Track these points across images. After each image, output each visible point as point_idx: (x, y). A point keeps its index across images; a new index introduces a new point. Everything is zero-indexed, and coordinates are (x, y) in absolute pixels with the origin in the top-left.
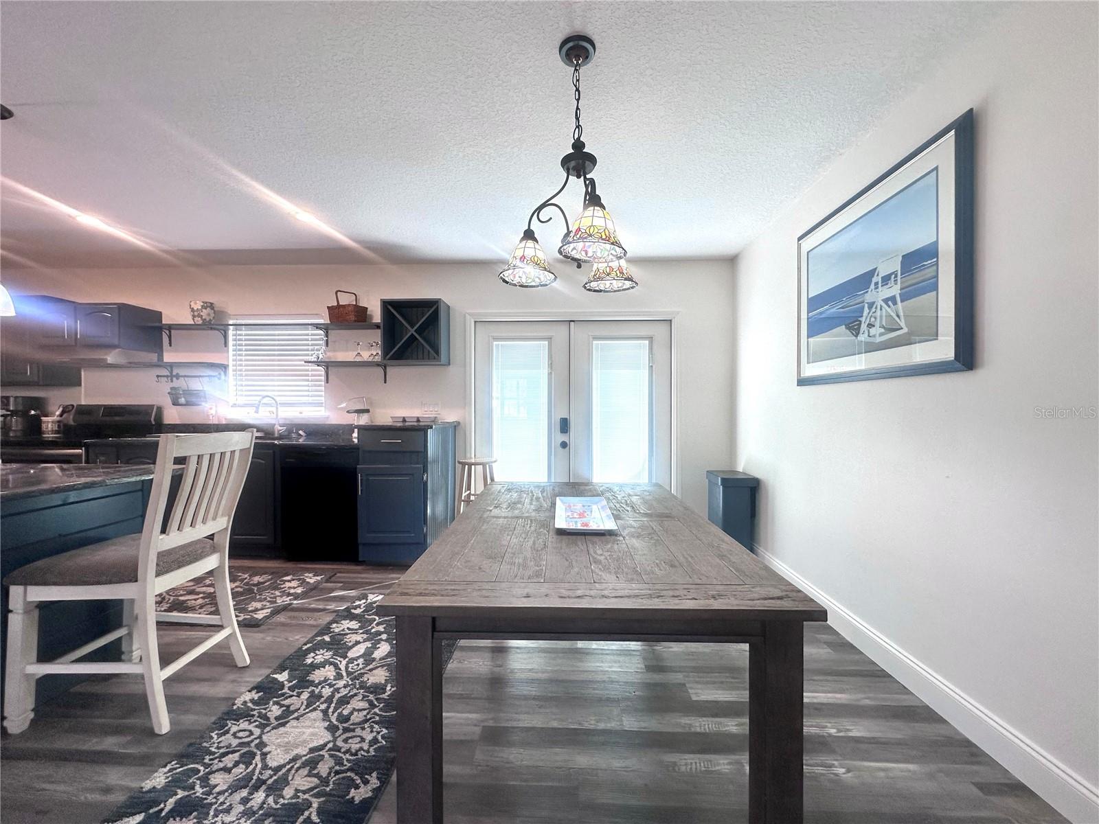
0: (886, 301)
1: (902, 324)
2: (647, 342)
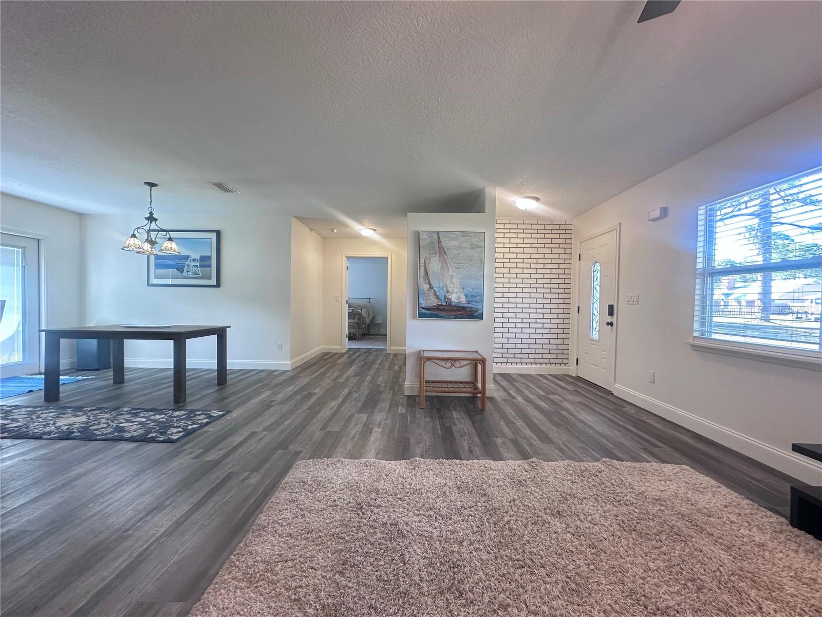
0: (194, 266)
1: (200, 273)
2: (21, 250)
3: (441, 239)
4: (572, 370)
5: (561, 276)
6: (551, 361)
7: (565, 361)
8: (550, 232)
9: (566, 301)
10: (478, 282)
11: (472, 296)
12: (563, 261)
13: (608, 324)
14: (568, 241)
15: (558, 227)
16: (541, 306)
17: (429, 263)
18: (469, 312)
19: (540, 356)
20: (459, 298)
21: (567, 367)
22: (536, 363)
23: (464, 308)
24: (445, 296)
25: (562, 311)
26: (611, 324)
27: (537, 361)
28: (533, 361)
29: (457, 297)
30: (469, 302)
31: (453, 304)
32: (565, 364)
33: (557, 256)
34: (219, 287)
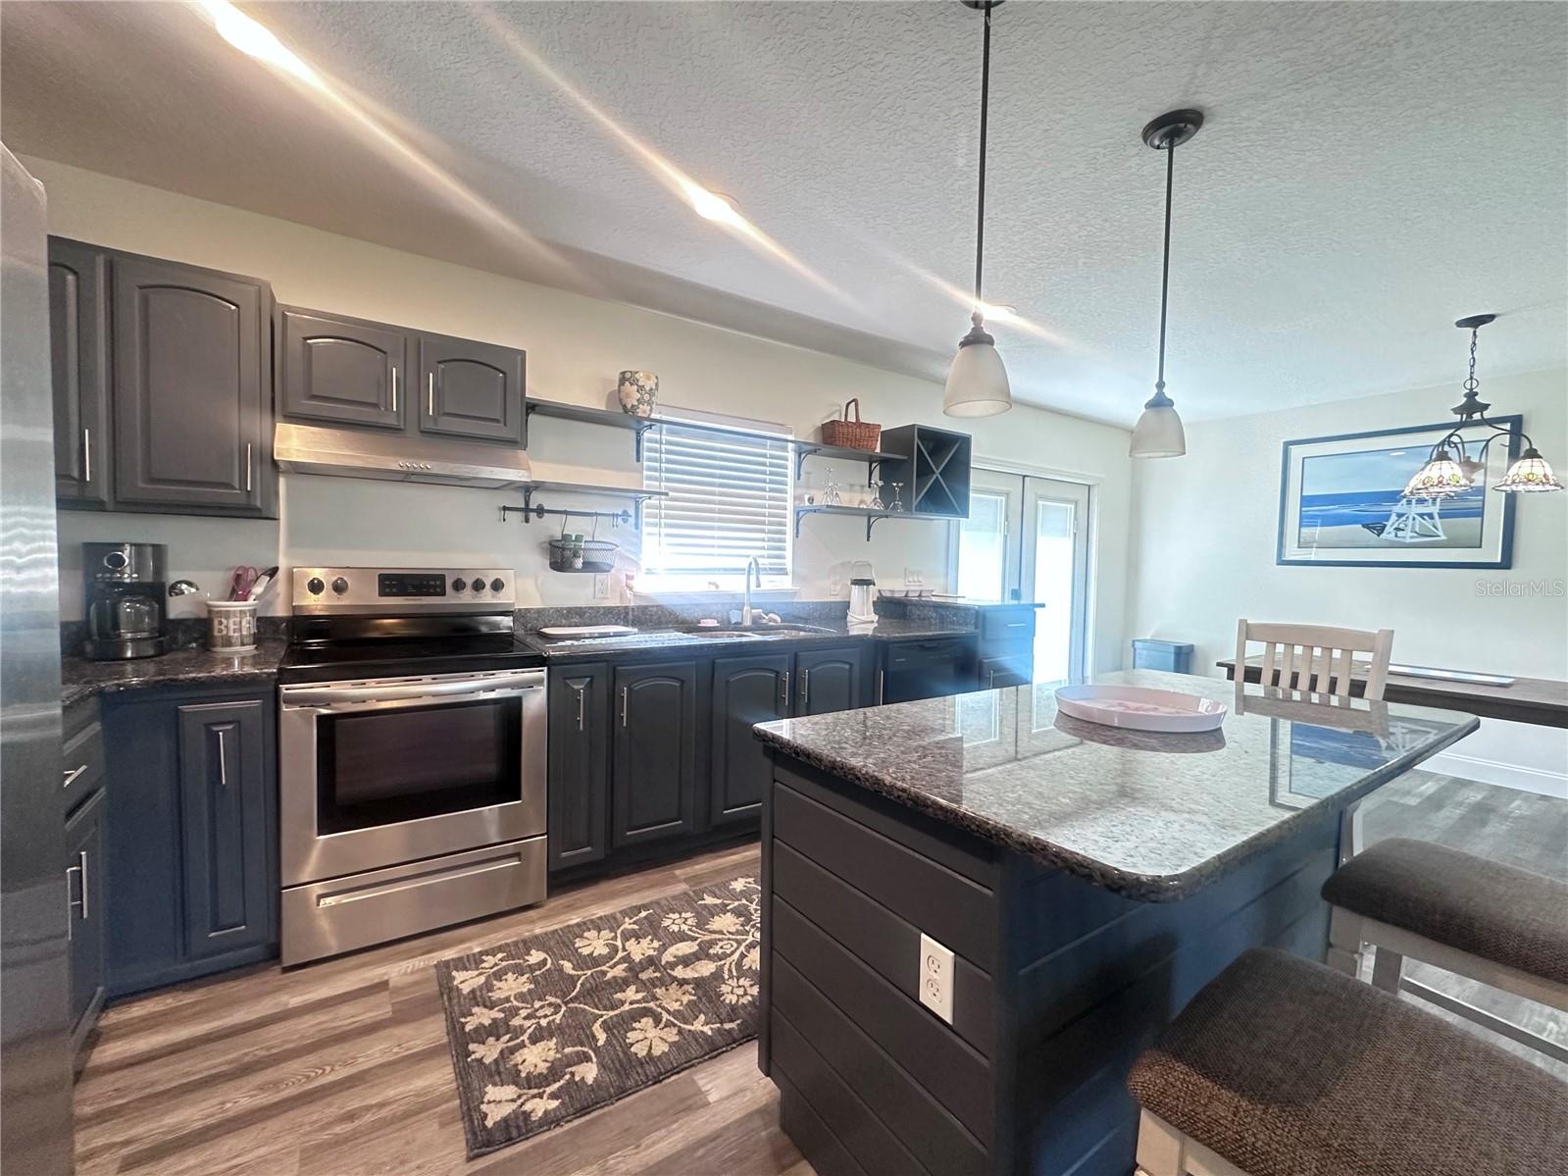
0: (1421, 515)
1: (1440, 533)
2: (1073, 506)
34: (1508, 567)
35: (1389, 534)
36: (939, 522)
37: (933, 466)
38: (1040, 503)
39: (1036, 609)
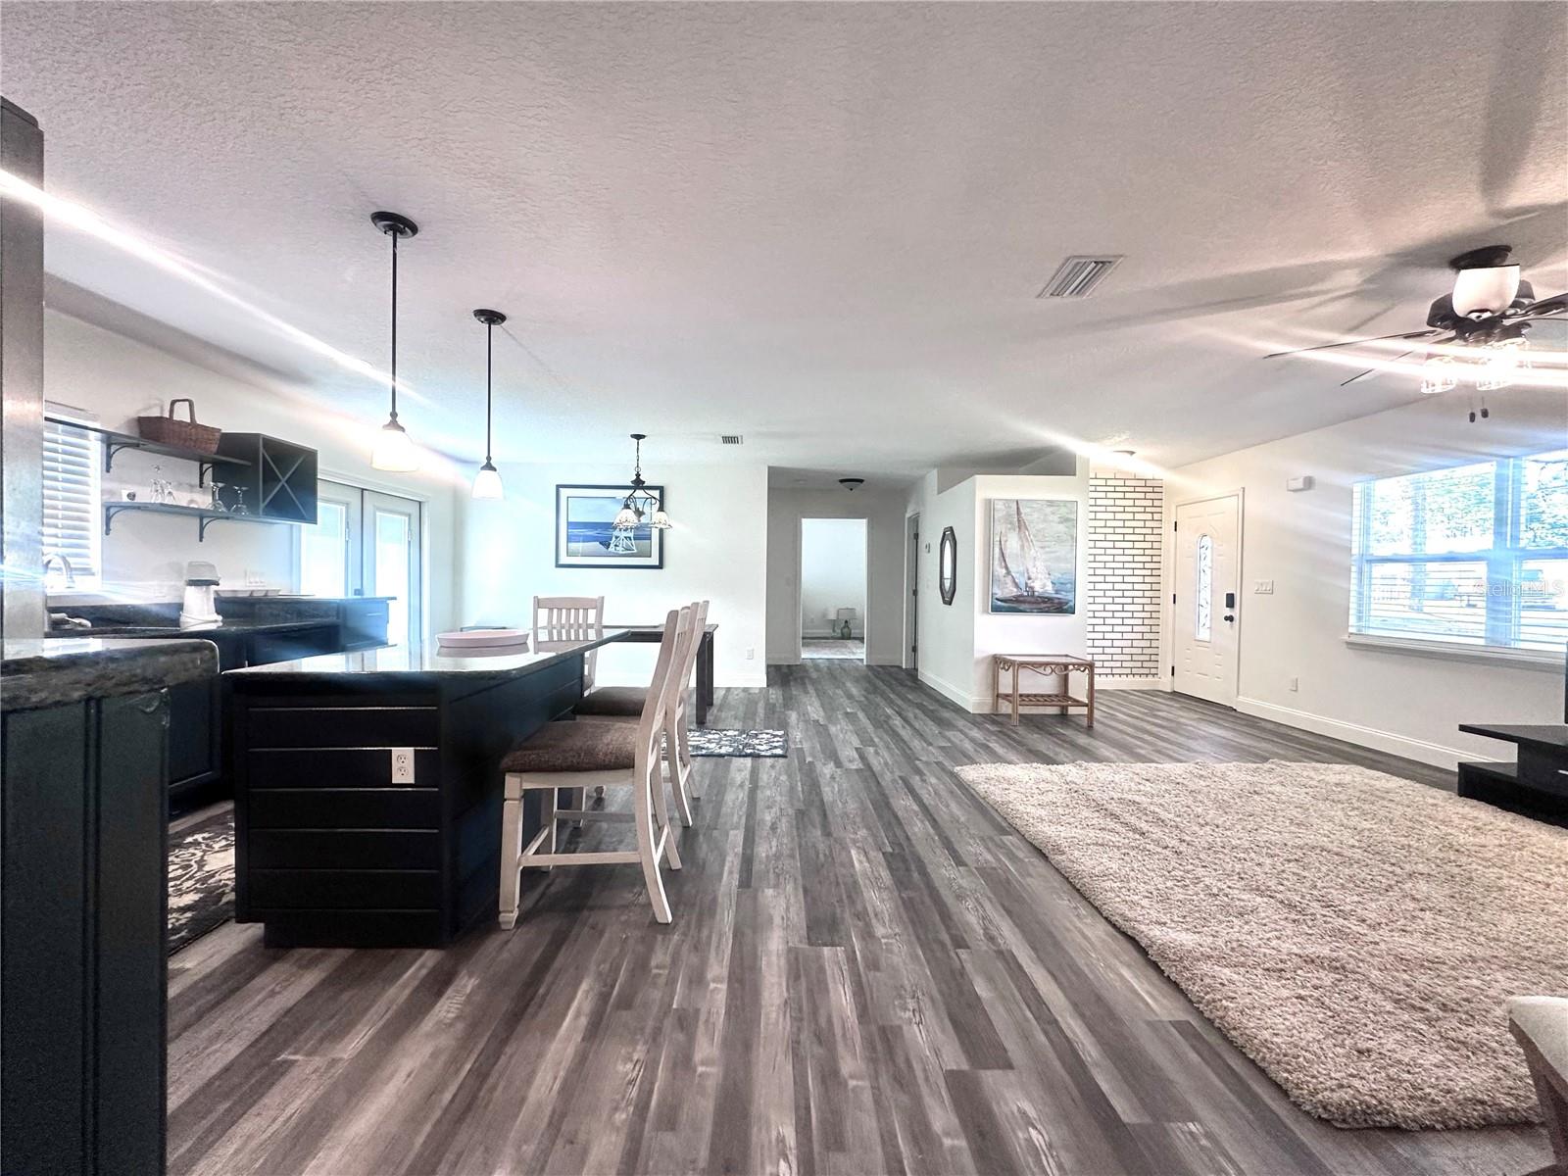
0: (626, 538)
1: (634, 548)
2: (407, 518)
3: (1022, 510)
4: (1165, 683)
5: (1147, 552)
6: (1134, 671)
7: (1153, 671)
8: (1132, 489)
9: (1155, 587)
10: (1069, 566)
11: (1062, 584)
12: (1149, 531)
13: (1227, 618)
14: (1156, 503)
15: (1143, 483)
16: (1120, 594)
17: (1006, 541)
18: (1057, 606)
19: (1119, 664)
20: (1044, 586)
21: (1156, 679)
22: (1113, 675)
23: (1050, 599)
24: (1026, 584)
25: (1148, 601)
26: (1230, 619)
27: (1115, 671)
28: (1109, 671)
29: (1042, 586)
30: (1057, 592)
31: (1036, 594)
32: (1154, 675)
33: (1141, 524)
34: (661, 568)
35: (612, 549)
36: (281, 527)
37: (278, 474)
38: (378, 513)
39: (388, 602)
